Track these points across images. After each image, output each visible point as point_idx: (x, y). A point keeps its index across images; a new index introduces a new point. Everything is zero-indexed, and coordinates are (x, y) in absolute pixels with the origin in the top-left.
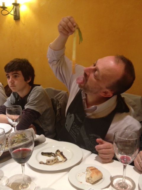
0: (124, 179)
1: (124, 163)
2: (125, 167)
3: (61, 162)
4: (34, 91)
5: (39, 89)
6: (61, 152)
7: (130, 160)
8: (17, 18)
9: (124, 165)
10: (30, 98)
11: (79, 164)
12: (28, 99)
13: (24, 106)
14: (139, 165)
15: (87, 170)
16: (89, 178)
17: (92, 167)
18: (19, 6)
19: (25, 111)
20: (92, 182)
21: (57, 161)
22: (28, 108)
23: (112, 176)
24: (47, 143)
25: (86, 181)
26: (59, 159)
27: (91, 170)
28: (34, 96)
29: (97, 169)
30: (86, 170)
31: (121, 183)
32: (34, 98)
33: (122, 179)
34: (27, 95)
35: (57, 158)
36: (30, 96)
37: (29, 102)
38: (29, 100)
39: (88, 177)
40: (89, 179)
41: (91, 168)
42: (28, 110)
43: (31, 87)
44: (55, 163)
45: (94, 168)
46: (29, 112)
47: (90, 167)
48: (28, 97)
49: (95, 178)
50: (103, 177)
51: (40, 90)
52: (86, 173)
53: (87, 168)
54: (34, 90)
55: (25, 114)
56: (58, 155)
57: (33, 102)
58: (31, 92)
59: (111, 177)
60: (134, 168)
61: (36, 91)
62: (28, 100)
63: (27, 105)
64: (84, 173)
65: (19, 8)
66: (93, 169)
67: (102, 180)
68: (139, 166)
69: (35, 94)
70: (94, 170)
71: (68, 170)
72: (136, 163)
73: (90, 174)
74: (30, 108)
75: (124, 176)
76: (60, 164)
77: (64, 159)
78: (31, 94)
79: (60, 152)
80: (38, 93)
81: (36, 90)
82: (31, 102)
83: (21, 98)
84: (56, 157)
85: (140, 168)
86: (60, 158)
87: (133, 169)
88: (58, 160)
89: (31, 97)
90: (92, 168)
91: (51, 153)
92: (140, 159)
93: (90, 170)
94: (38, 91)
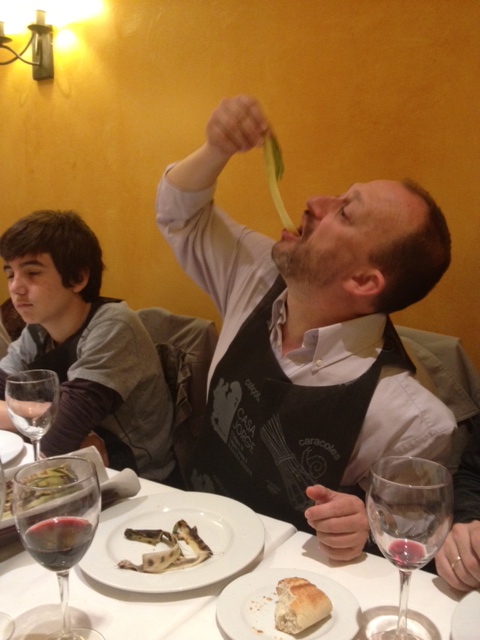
0: (403, 618)
1: (403, 566)
2: (405, 578)
3: (192, 561)
4: (101, 319)
5: (116, 312)
6: (192, 527)
7: (421, 555)
8: (44, 75)
9: (401, 572)
10: (84, 345)
11: (250, 568)
12: (79, 346)
13: (67, 370)
14: (453, 570)
15: (279, 591)
16: (287, 618)
17: (296, 579)
18: (52, 36)
19: (69, 386)
20: (297, 632)
21: (178, 559)
22: (81, 377)
23: (363, 610)
24: (145, 498)
25: (277, 628)
26: (184, 552)
27: (294, 589)
28: (100, 336)
29: (313, 586)
30: (277, 589)
31: (393, 632)
32: (98, 344)
33: (395, 618)
34: (77, 335)
35: (179, 549)
36: (88, 335)
37: (84, 356)
38: (83, 350)
39: (283, 612)
40: (286, 621)
41: (292, 584)
42: (77, 384)
43: (88, 306)
44: (172, 565)
45: (302, 582)
46: (83, 391)
47: (290, 580)
48: (81, 339)
49: (306, 615)
50: (332, 613)
51: (119, 317)
52: (276, 598)
53: (280, 583)
54: (101, 315)
55: (71, 397)
56: (182, 539)
57: (97, 356)
58: (91, 323)
59: (360, 610)
60: (434, 581)
61: (106, 320)
62: (80, 350)
63: (78, 367)
64: (270, 599)
65: (51, 41)
66: (302, 588)
67: (330, 622)
68: (451, 572)
69: (105, 329)
70: (302, 590)
71: (215, 588)
72: (443, 563)
73: (288, 603)
74: (86, 378)
75: (403, 607)
76: (188, 569)
77: (203, 554)
78: (90, 331)
79: (188, 527)
80: (112, 325)
81: (106, 316)
82: (89, 356)
83: (55, 343)
84: (176, 547)
85: (456, 581)
86: (189, 550)
87: (432, 584)
88: (182, 555)
89: (89, 338)
90: (297, 584)
91: (160, 531)
92: (455, 551)
93: (289, 590)
94: (114, 321)
